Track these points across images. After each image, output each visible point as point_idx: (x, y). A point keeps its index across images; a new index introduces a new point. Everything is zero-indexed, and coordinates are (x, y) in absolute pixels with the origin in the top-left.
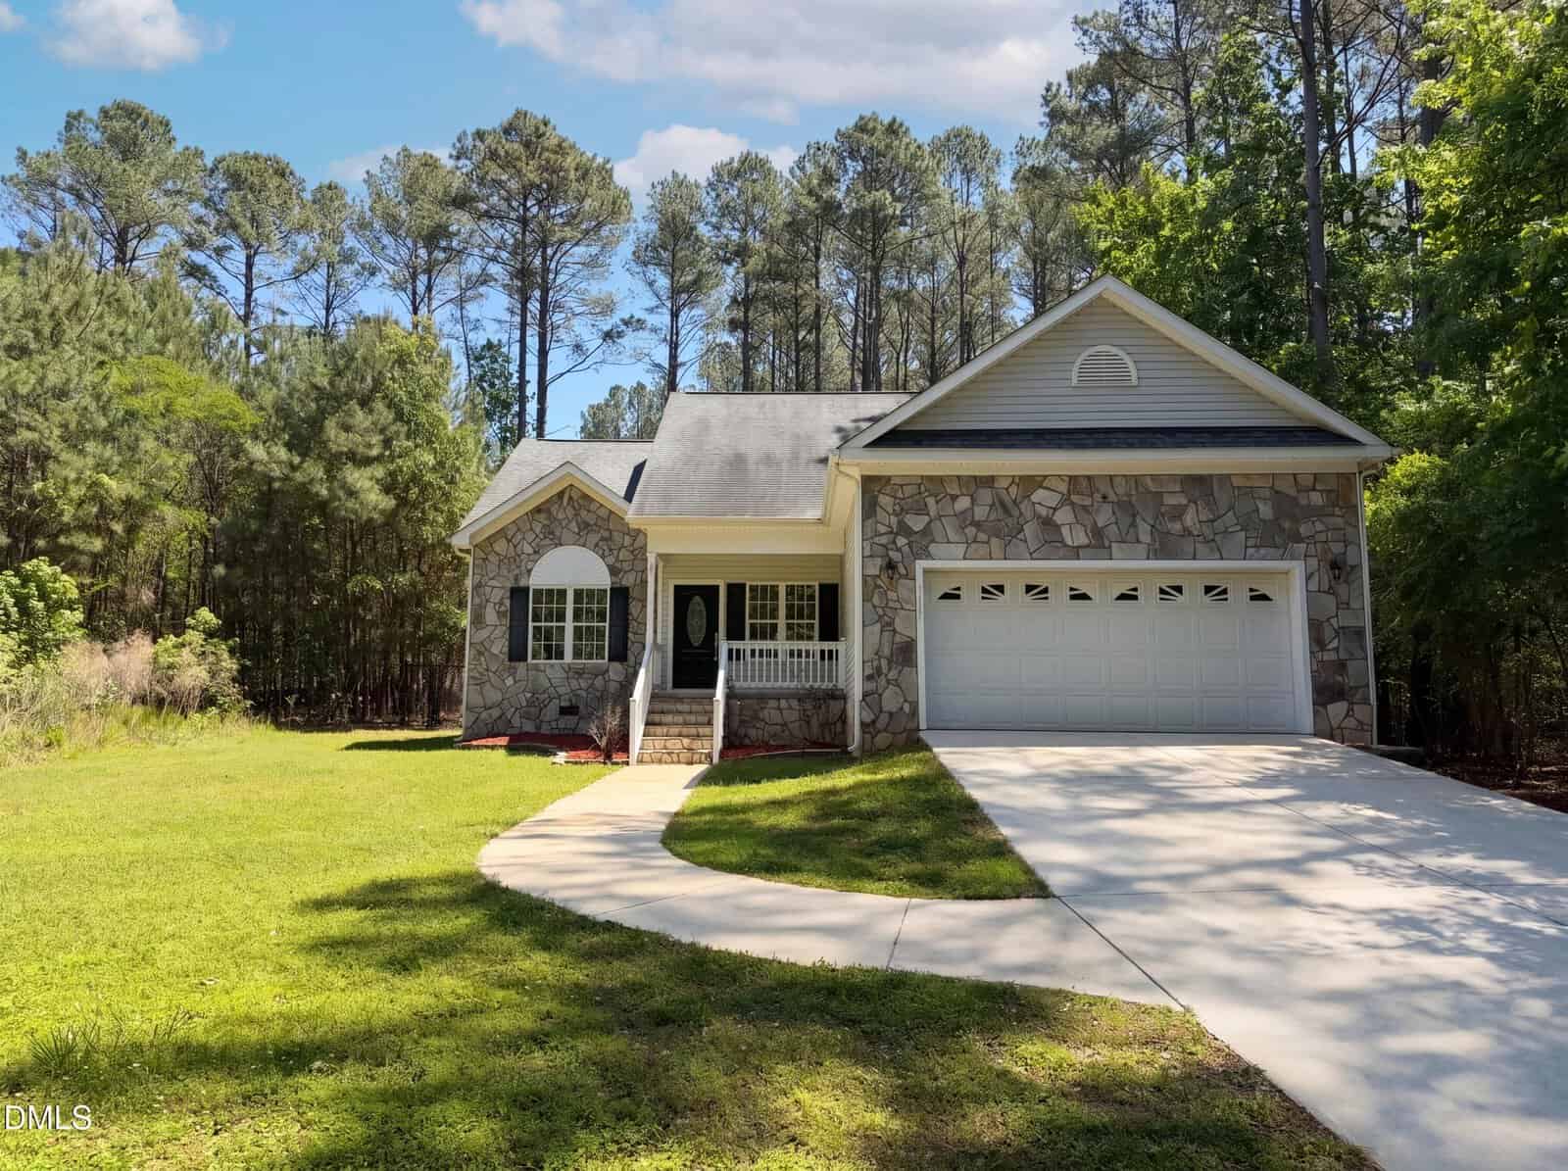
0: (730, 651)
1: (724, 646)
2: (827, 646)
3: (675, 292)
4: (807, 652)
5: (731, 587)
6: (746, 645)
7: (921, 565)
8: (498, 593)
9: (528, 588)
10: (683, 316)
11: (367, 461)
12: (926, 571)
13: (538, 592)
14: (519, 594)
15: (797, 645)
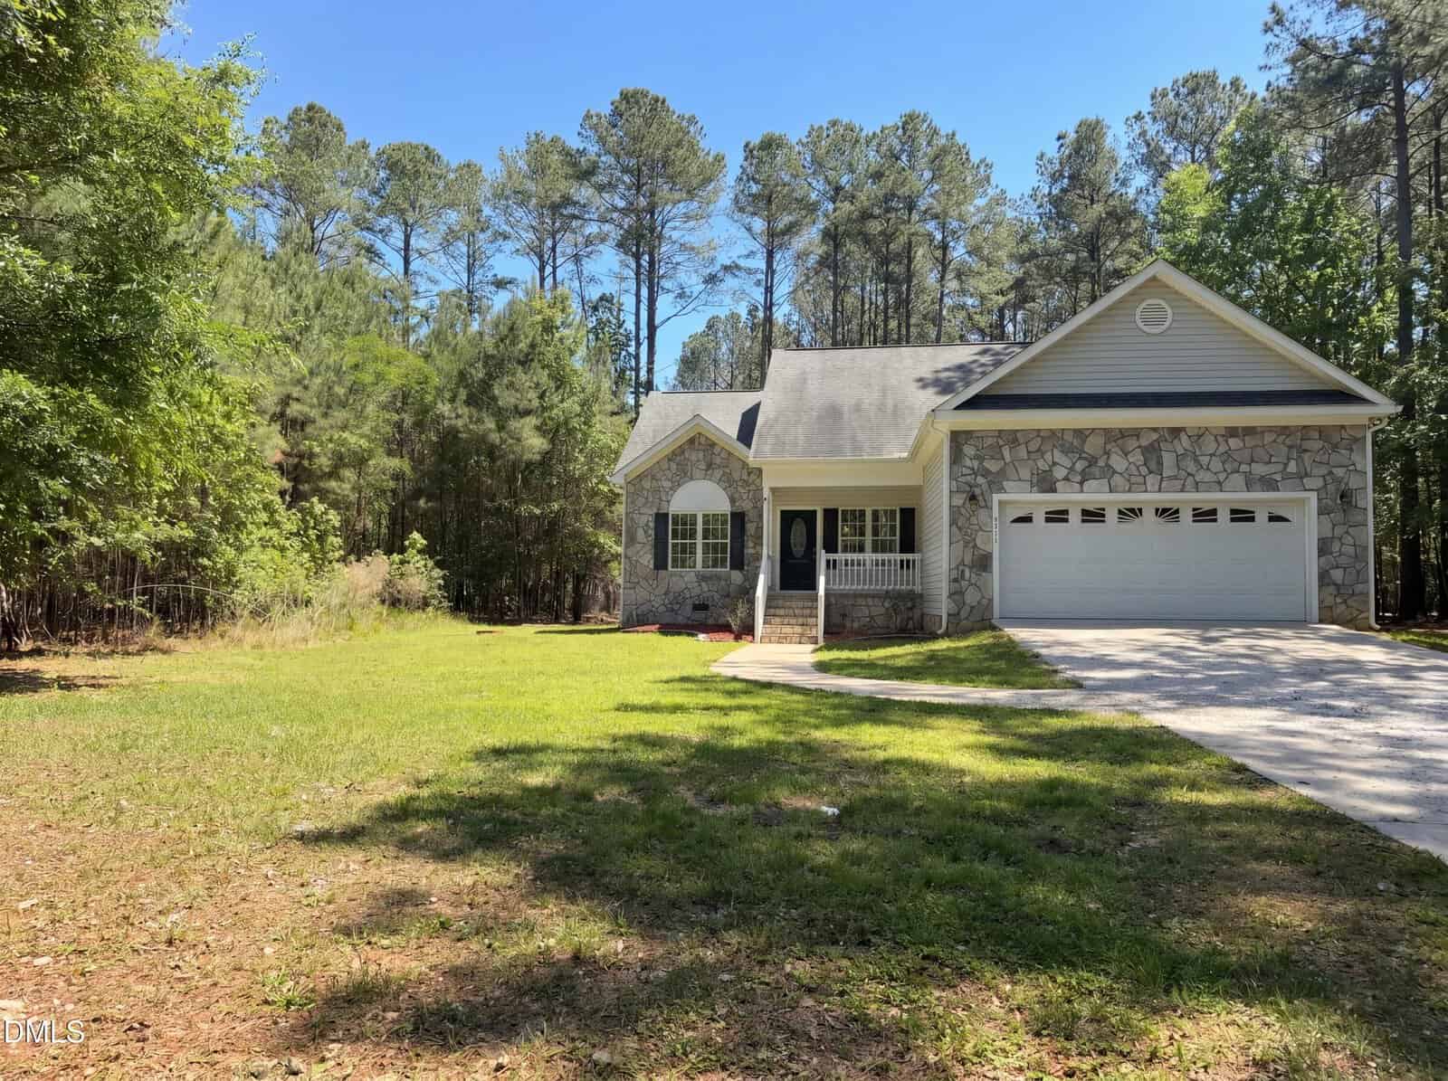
0: (828, 561)
1: (822, 557)
2: (905, 556)
3: (771, 234)
4: (890, 561)
5: (826, 511)
6: (840, 556)
7: (996, 497)
8: (646, 518)
9: (667, 515)
10: (778, 256)
11: (528, 413)
12: (1000, 503)
13: (675, 518)
14: (661, 518)
15: (880, 556)
